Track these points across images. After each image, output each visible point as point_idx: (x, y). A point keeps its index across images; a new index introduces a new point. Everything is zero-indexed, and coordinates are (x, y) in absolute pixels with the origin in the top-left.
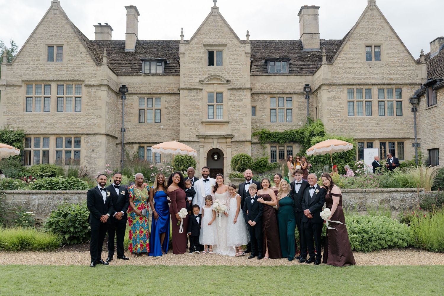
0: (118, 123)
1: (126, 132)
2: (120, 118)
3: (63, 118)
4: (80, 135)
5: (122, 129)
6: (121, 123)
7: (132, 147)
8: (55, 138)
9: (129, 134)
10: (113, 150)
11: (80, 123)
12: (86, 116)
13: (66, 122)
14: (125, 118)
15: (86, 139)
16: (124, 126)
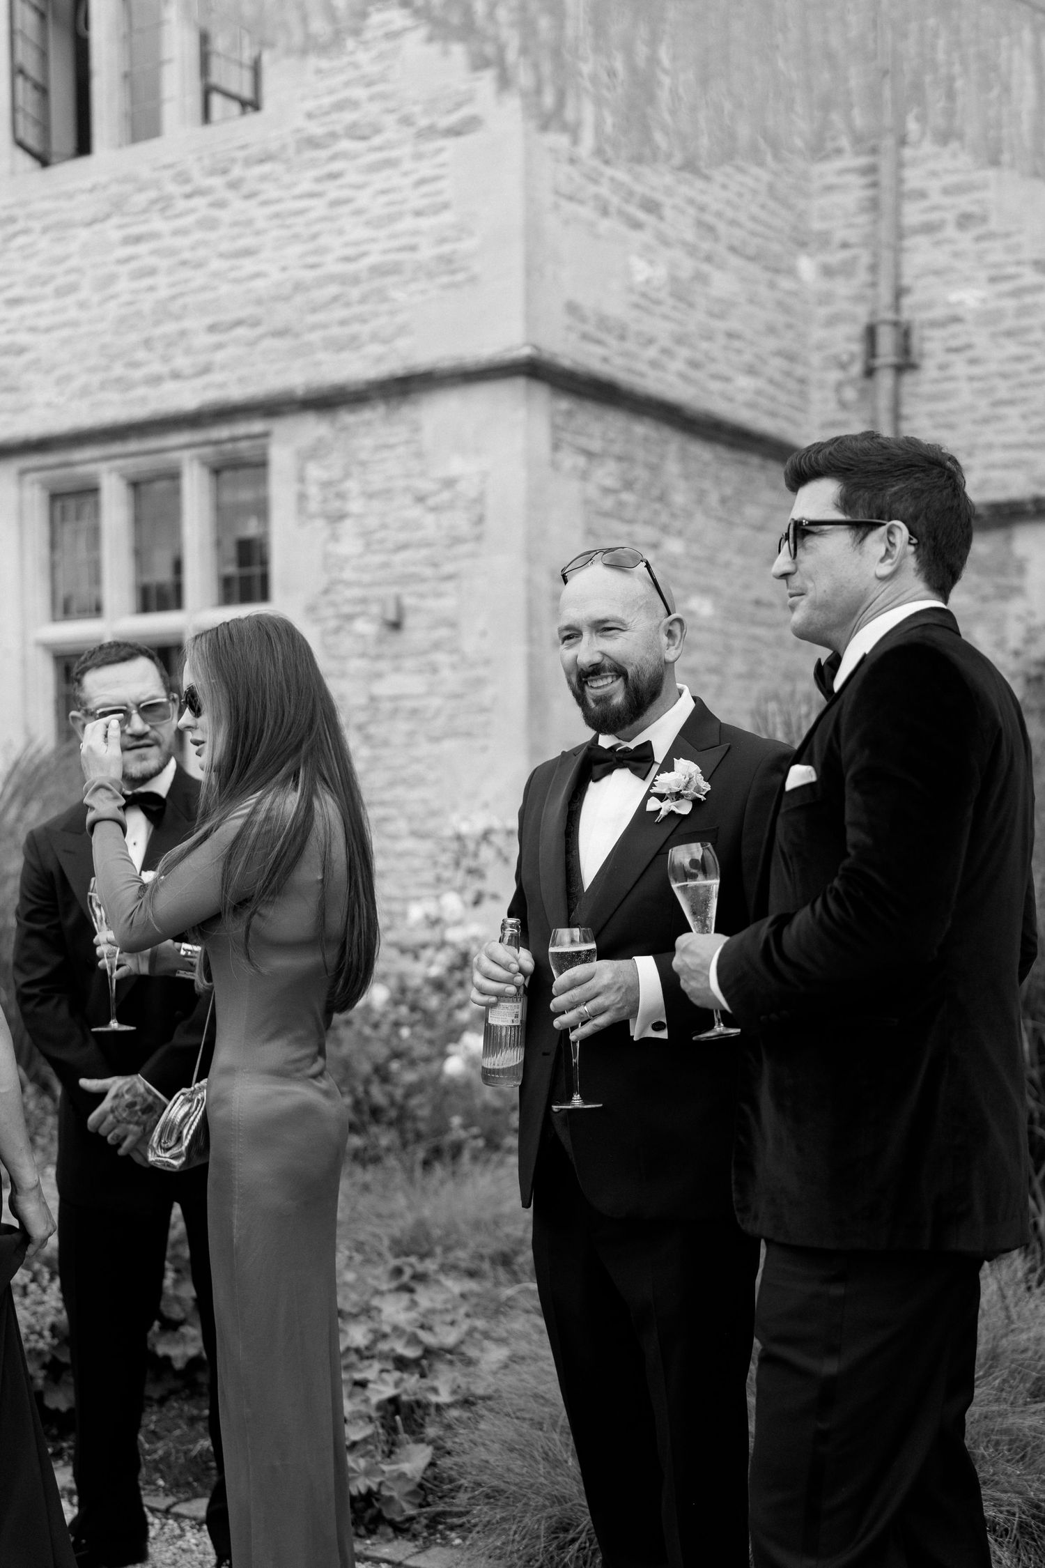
0: (828, 271)
1: (929, 369)
2: (853, 194)
3: (84, 234)
4: (257, 426)
5: (871, 334)
6: (865, 258)
7: (1002, 569)
8: (35, 498)
9: (965, 394)
10: (732, 613)
11: (249, 266)
12: (312, 143)
13: (111, 279)
14: (914, 178)
15: (315, 472)
16: (899, 293)
